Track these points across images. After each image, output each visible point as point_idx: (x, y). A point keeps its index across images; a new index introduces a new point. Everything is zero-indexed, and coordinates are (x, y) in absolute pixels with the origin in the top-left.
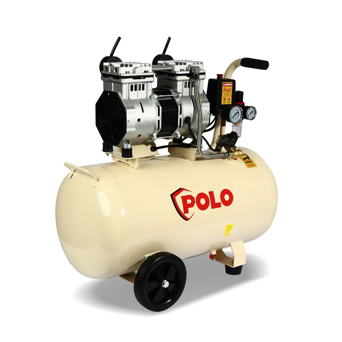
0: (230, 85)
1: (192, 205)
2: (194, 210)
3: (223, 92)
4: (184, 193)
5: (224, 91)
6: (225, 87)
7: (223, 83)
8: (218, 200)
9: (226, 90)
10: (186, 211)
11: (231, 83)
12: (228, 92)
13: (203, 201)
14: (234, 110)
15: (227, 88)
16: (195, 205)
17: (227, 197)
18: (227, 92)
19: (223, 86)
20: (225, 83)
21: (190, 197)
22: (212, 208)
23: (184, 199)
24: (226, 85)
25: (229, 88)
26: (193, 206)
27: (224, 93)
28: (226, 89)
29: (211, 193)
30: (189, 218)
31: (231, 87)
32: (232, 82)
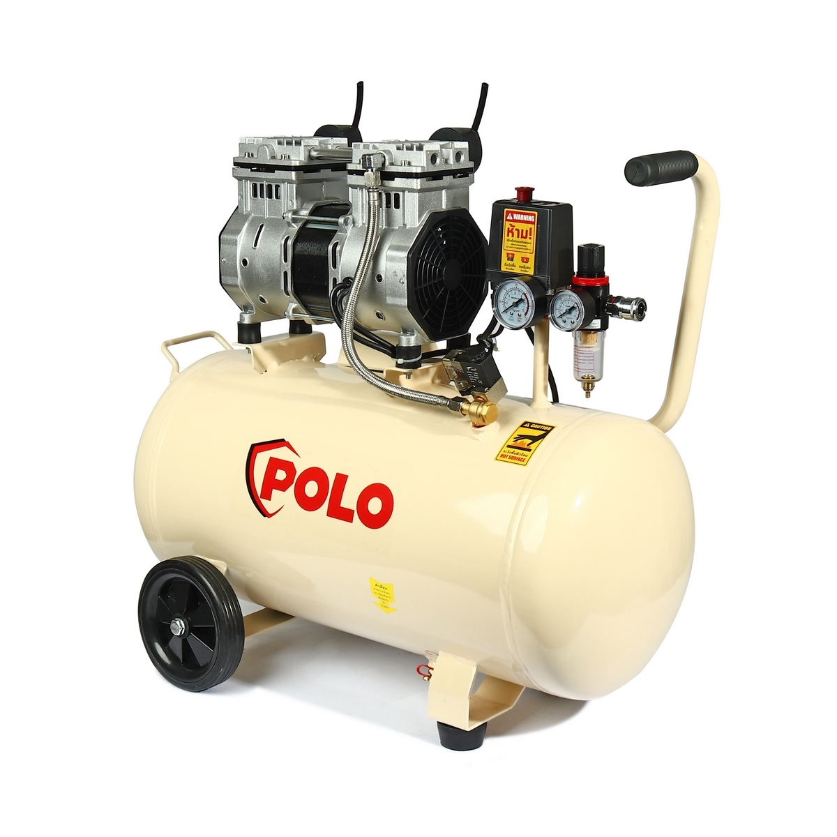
0: (531, 218)
1: (283, 486)
2: (284, 499)
3: (505, 237)
4: (281, 453)
5: (510, 234)
6: (513, 224)
7: (506, 210)
8: (349, 500)
9: (516, 233)
10: (267, 495)
11: (534, 215)
12: (524, 240)
13: (311, 489)
14: (513, 292)
15: (518, 226)
16: (292, 488)
17: (375, 506)
18: (520, 239)
19: (507, 220)
20: (513, 213)
21: (289, 467)
22: (329, 514)
23: (274, 464)
24: (516, 217)
25: (526, 227)
26: (284, 490)
27: (508, 240)
28: (516, 230)
29: (341, 479)
30: (270, 512)
31: (534, 227)
32: (536, 213)
